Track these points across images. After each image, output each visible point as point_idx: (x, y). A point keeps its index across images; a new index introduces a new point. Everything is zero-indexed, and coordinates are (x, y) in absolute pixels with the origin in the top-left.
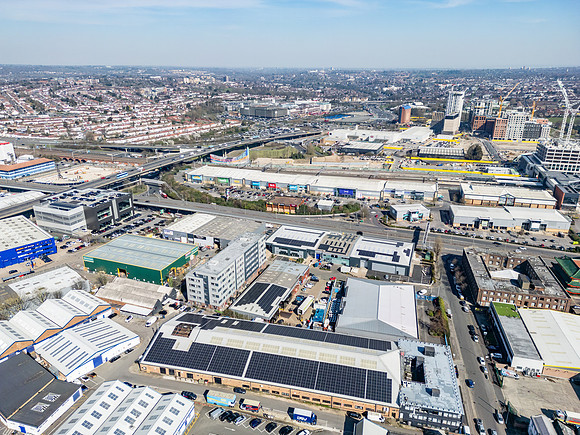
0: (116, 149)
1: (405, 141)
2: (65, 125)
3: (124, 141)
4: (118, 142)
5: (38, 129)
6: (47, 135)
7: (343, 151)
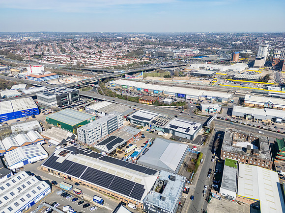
0: (87, 70)
1: (230, 70)
2: (71, 59)
3: (92, 67)
4: (90, 67)
5: (59, 60)
6: (62, 63)
7: (193, 74)
